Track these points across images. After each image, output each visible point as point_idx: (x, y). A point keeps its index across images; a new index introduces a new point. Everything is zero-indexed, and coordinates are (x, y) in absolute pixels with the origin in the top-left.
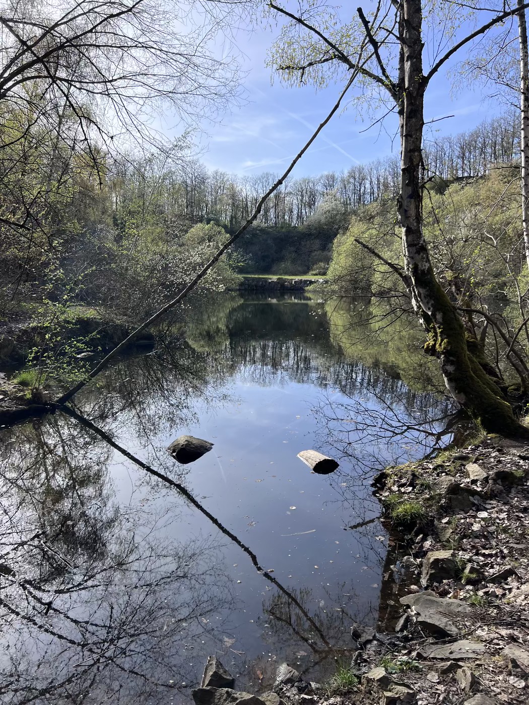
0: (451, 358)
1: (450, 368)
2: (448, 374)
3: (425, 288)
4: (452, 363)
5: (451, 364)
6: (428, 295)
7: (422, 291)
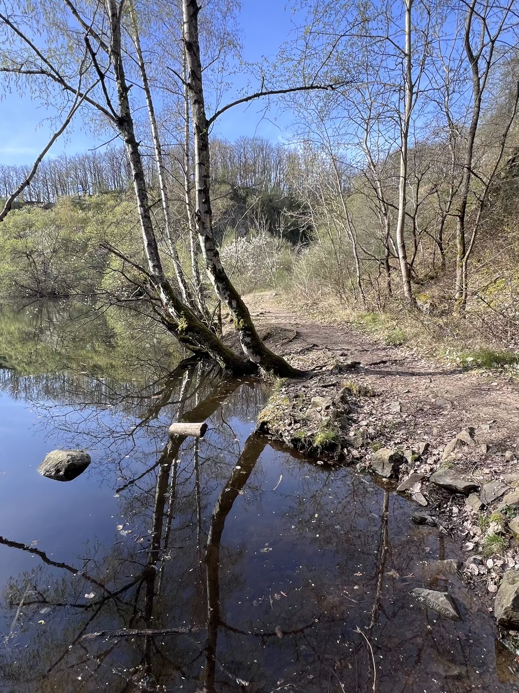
0: (247, 332)
1: (248, 340)
2: (247, 344)
3: (222, 283)
4: (248, 335)
5: (248, 337)
6: (224, 288)
7: (220, 285)
